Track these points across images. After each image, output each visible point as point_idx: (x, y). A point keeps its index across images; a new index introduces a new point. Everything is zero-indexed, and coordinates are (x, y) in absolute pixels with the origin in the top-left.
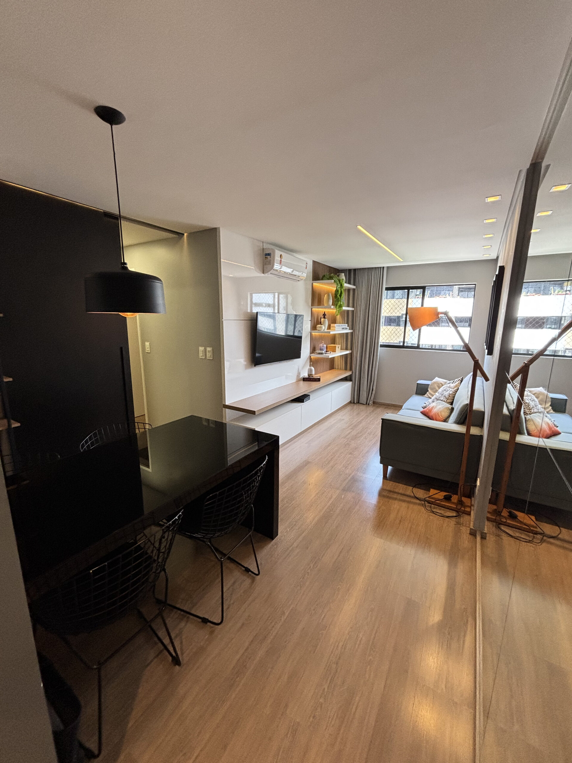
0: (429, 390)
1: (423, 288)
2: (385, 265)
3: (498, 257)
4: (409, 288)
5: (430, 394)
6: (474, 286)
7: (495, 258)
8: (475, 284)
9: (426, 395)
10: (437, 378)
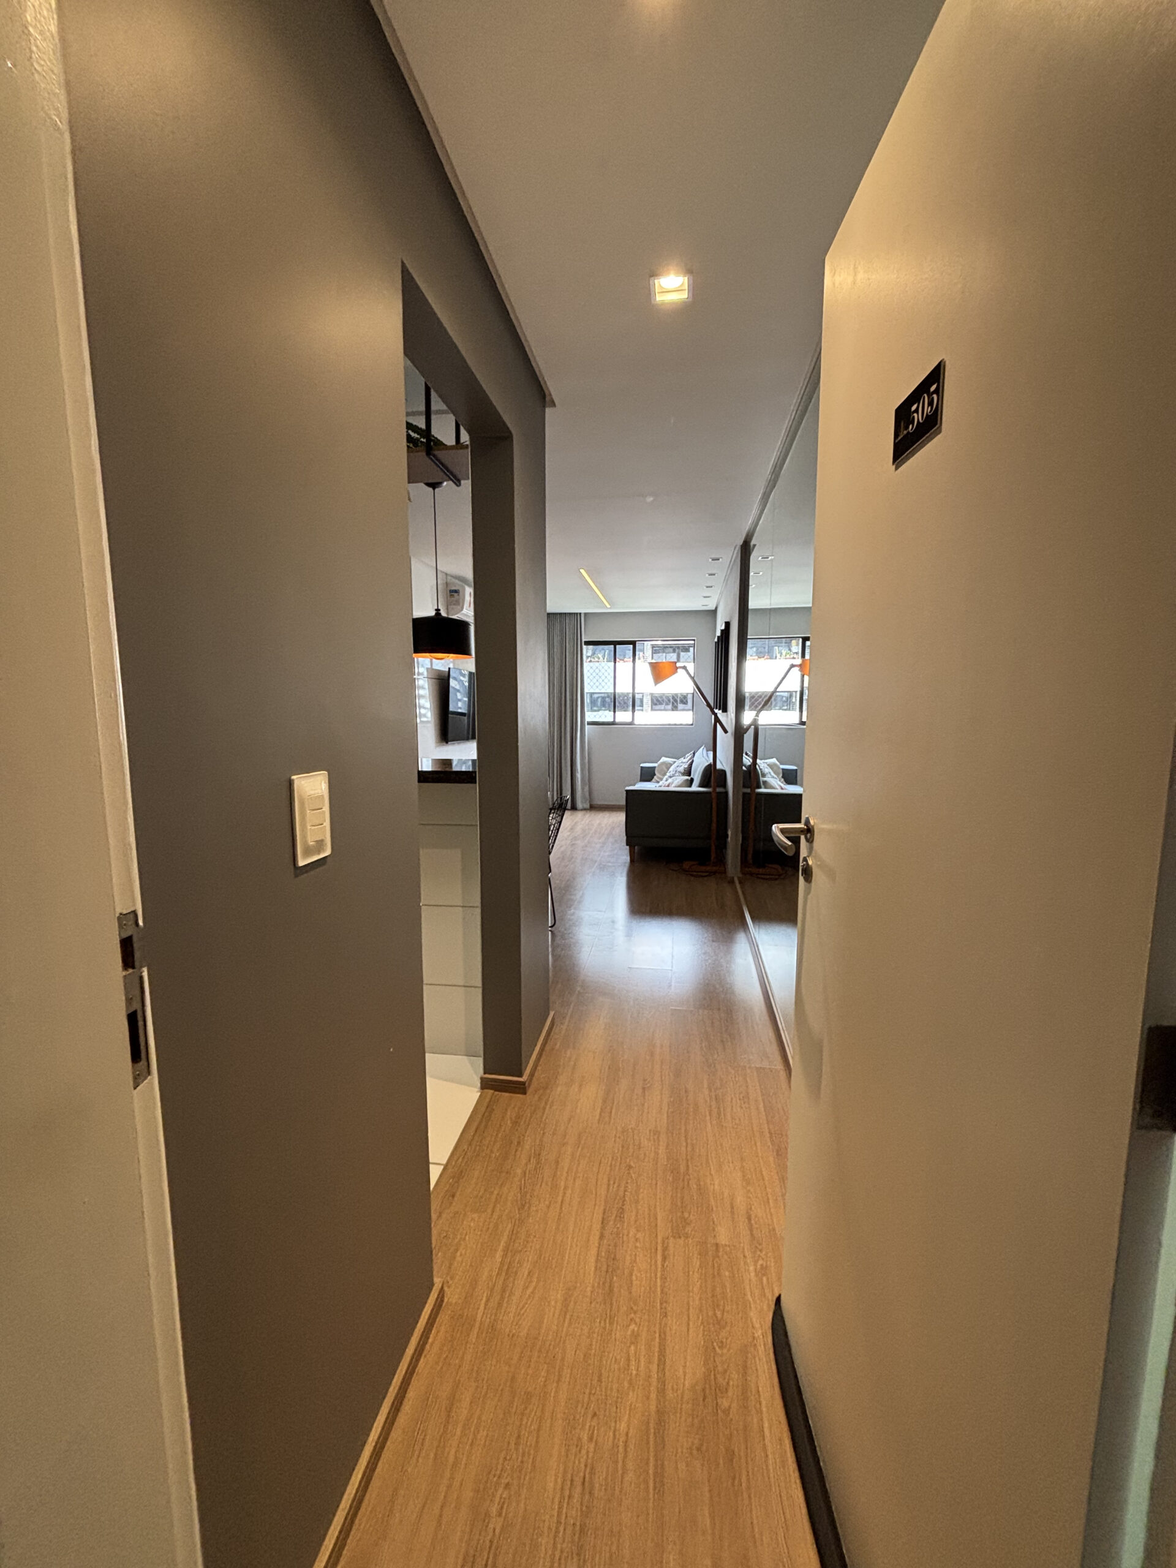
0: (656, 772)
1: (633, 643)
2: (583, 611)
3: (716, 608)
4: (615, 643)
5: (658, 778)
6: (693, 642)
7: (714, 609)
8: (694, 640)
9: (653, 780)
10: (663, 758)
